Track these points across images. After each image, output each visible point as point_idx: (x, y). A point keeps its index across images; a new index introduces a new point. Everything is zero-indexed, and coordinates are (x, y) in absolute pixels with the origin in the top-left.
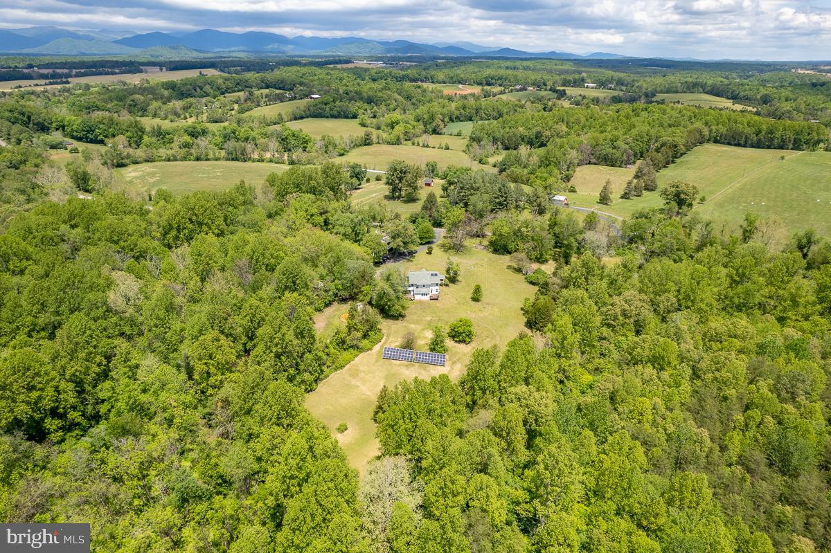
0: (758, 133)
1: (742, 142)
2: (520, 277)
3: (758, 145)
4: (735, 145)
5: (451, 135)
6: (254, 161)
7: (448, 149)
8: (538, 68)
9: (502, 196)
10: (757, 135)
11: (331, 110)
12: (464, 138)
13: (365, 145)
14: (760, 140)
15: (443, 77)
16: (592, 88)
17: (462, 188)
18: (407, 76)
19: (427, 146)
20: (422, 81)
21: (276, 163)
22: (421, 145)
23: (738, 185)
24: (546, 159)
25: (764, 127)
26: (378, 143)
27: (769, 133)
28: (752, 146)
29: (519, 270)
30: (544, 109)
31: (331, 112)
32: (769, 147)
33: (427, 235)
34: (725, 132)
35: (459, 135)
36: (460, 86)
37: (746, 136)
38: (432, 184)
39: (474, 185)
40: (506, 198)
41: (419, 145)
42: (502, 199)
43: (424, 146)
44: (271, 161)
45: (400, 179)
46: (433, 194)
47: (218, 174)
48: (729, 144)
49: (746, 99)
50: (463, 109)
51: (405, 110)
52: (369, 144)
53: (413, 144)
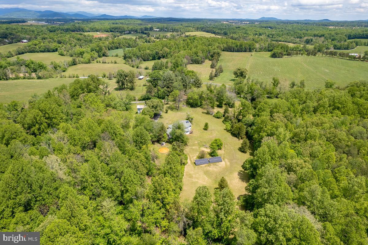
0: (237, 46)
1: (232, 50)
3: (238, 51)
4: (230, 51)
5: (112, 56)
7: (116, 63)
8: (127, 23)
10: (237, 47)
11: (39, 48)
12: (120, 57)
13: (73, 65)
14: (238, 49)
15: (88, 29)
16: (158, 31)
18: (69, 29)
19: (105, 63)
20: (77, 31)
21: (29, 79)
22: (102, 62)
25: (238, 44)
26: (79, 63)
27: (240, 46)
28: (236, 52)
29: (208, 113)
30: (146, 41)
31: (40, 49)
32: (241, 52)
34: (226, 47)
35: (117, 56)
36: (98, 33)
37: (233, 48)
41: (100, 62)
43: (103, 63)
44: (24, 78)
45: (125, 80)
48: (227, 51)
49: (219, 33)
50: (113, 44)
51: (81, 46)
52: (75, 64)
53: (97, 62)
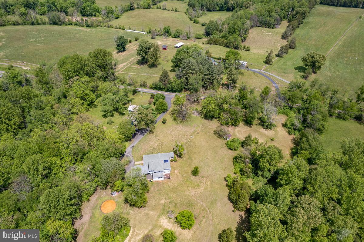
2: (222, 142)
6: (66, 25)
9: (210, 74)
12: (185, 3)
13: (130, 10)
17: (184, 68)
19: (165, 10)
21: (79, 26)
23: (340, 43)
24: (233, 27)
26: (138, 8)
29: (221, 135)
33: (162, 108)
35: (183, 1)
38: (167, 48)
39: (192, 67)
40: (212, 75)
41: (160, 8)
42: (209, 76)
43: (163, 9)
45: (146, 53)
46: (166, 71)
47: (42, 38)
52: (132, 10)
53: (157, 8)
